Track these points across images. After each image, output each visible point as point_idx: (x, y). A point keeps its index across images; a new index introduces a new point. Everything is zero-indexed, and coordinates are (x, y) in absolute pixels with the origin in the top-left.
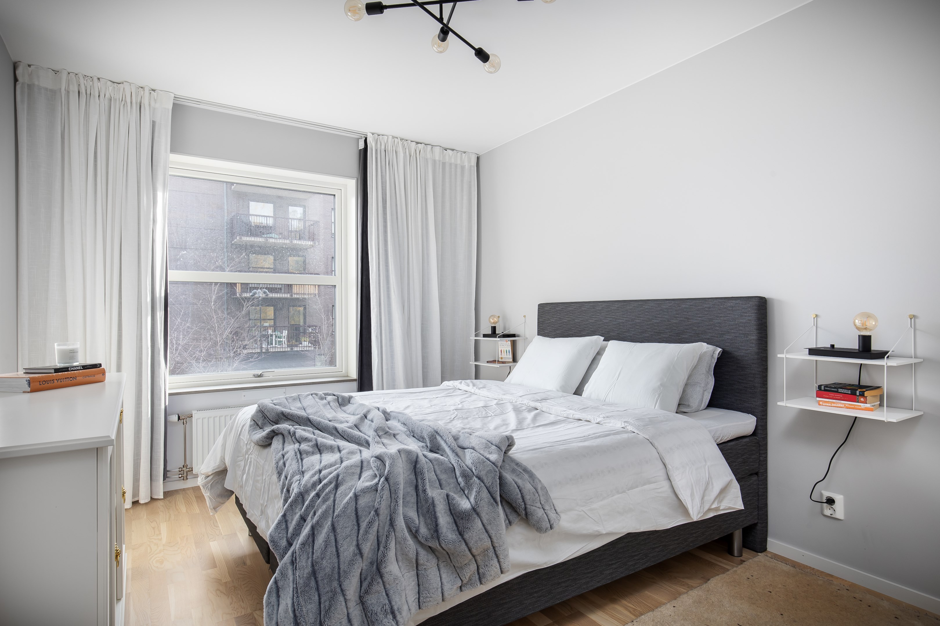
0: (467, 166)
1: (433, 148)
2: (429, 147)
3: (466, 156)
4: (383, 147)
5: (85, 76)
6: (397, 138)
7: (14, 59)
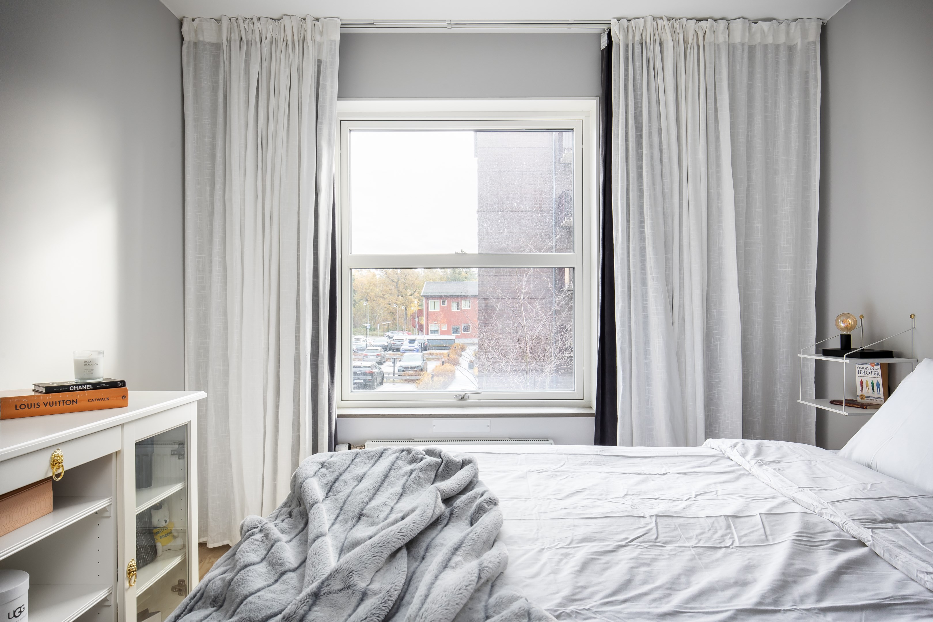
0: (799, 45)
1: (730, 25)
2: (722, 24)
3: (799, 27)
4: (638, 38)
5: (245, 18)
6: (661, 18)
7: (179, 16)
